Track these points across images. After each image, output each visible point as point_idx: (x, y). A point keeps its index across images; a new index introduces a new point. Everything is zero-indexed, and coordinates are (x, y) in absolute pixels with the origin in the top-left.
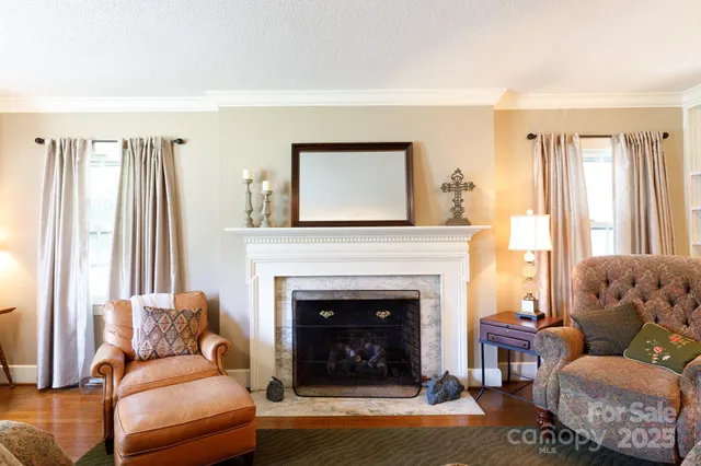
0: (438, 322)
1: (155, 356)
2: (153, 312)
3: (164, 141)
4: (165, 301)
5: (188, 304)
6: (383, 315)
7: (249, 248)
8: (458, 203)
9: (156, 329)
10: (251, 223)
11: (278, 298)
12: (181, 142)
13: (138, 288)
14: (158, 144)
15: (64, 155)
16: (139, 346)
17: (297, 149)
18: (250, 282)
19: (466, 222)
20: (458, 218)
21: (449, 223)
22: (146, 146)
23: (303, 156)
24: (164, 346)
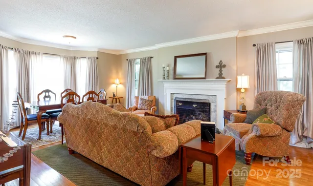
0: (215, 111)
1: (141, 109)
2: (142, 99)
3: (148, 58)
4: (146, 97)
5: (151, 99)
6: (195, 106)
7: (165, 85)
8: (221, 71)
9: (142, 103)
10: (164, 78)
11: (172, 99)
12: (152, 57)
13: (143, 94)
14: (147, 59)
15: (131, 62)
16: (139, 106)
17: (176, 58)
18: (165, 94)
19: (224, 78)
20: (220, 77)
21: (217, 78)
22: (145, 59)
23: (178, 59)
24: (143, 107)
